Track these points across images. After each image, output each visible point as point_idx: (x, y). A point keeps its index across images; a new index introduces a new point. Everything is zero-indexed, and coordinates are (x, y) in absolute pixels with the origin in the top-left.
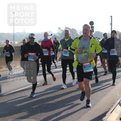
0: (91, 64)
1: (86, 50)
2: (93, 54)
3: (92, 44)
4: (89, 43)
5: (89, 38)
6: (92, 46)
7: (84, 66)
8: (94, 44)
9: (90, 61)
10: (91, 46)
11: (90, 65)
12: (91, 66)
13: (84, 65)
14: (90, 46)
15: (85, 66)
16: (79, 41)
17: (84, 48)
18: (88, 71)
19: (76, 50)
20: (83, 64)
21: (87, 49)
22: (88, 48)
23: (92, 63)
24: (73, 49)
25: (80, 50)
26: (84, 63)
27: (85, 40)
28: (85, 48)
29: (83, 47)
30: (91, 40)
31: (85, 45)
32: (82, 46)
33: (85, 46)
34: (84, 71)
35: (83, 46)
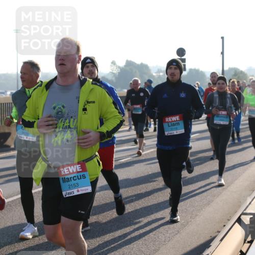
0: (84, 169)
1: (67, 121)
2: (88, 133)
3: (88, 102)
4: (78, 98)
5: (78, 83)
6: (87, 107)
7: (64, 175)
8: (94, 102)
9: (83, 161)
10: (85, 109)
11: (82, 174)
12: (84, 177)
13: (63, 173)
14: (81, 107)
15: (66, 177)
16: (46, 93)
17: (63, 116)
18: (76, 193)
19: (35, 125)
20: (59, 168)
21: (72, 120)
22: (74, 116)
24: (29, 121)
25: (47, 123)
26: (63, 167)
27: (66, 88)
28: (66, 115)
29: (57, 113)
30: (83, 88)
31: (63, 107)
32: (55, 111)
33: (64, 110)
34: (64, 193)
35: (57, 108)
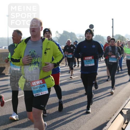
0: (44, 82)
1: (37, 59)
2: (48, 64)
3: (47, 49)
4: (42, 47)
5: (41, 40)
6: (46, 51)
7: (34, 86)
8: (50, 49)
9: (43, 78)
10: (45, 53)
12: (44, 86)
13: (33, 84)
14: (43, 51)
16: (25, 45)
18: (41, 94)
20: (31, 82)
21: (39, 58)
22: (40, 56)
23: (46, 80)
25: (28, 59)
26: (33, 81)
27: (35, 42)
28: (36, 56)
29: (32, 55)
31: (35, 51)
32: (30, 54)
33: (35, 53)
34: (34, 95)
35: (31, 52)
